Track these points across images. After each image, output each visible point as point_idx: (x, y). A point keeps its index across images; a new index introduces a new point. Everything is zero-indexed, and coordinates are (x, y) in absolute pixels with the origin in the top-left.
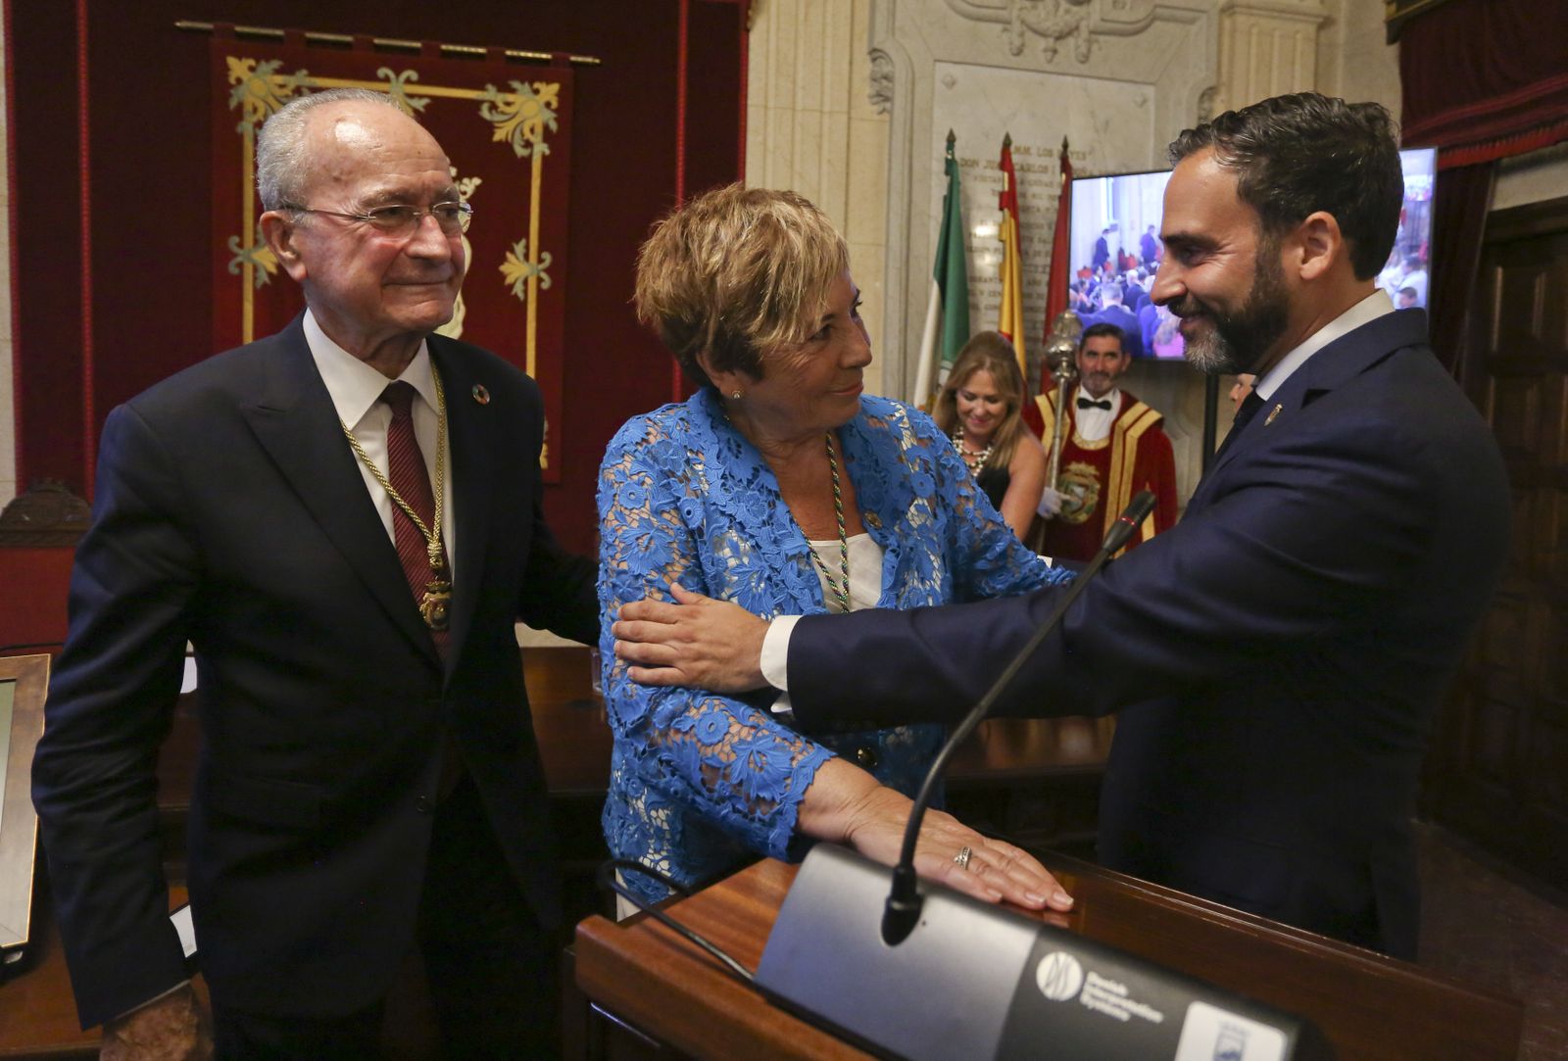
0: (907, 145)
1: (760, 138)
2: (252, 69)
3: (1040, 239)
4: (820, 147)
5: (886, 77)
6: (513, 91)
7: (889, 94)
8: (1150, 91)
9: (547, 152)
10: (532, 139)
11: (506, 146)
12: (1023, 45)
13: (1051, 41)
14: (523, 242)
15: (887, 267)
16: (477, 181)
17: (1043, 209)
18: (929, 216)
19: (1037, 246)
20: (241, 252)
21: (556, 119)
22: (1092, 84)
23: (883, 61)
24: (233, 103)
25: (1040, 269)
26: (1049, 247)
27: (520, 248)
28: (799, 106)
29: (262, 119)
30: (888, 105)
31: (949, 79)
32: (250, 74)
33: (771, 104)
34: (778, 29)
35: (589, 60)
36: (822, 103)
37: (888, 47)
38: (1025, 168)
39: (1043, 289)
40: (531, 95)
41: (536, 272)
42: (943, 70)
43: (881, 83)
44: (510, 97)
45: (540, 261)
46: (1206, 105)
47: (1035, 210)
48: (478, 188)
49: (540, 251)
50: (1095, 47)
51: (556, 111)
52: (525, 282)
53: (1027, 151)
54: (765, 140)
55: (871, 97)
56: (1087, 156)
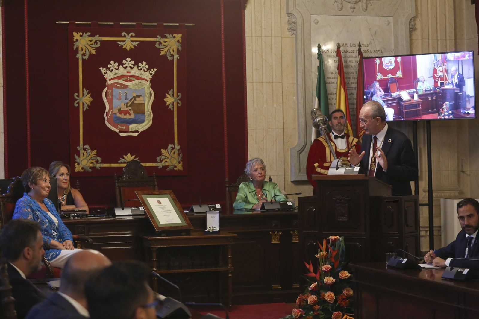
0: (303, 47)
1: (250, 48)
2: (81, 36)
3: (353, 78)
4: (271, 49)
5: (294, 23)
6: (167, 37)
7: (295, 29)
8: (391, 19)
9: (179, 58)
10: (174, 54)
11: (165, 56)
12: (343, 7)
13: (353, 4)
14: (172, 90)
15: (297, 91)
16: (155, 69)
17: (353, 66)
18: (312, 72)
19: (352, 80)
20: (78, 98)
21: (181, 46)
22: (369, 18)
23: (293, 17)
24: (75, 47)
25: (354, 89)
26: (356, 80)
27: (171, 92)
28: (263, 35)
29: (85, 52)
30: (295, 32)
31: (316, 21)
32: (80, 38)
33: (254, 35)
34: (255, 8)
35: (192, 25)
36: (271, 33)
37: (294, 12)
38: (346, 51)
39: (355, 96)
40: (173, 38)
41: (176, 100)
42: (314, 17)
43: (292, 25)
44: (166, 40)
45: (178, 96)
46: (413, 23)
47: (351, 67)
48: (156, 72)
49: (177, 93)
50: (369, 5)
51: (181, 43)
52: (173, 104)
53: (346, 45)
54: (252, 48)
55: (288, 29)
56: (369, 45)
